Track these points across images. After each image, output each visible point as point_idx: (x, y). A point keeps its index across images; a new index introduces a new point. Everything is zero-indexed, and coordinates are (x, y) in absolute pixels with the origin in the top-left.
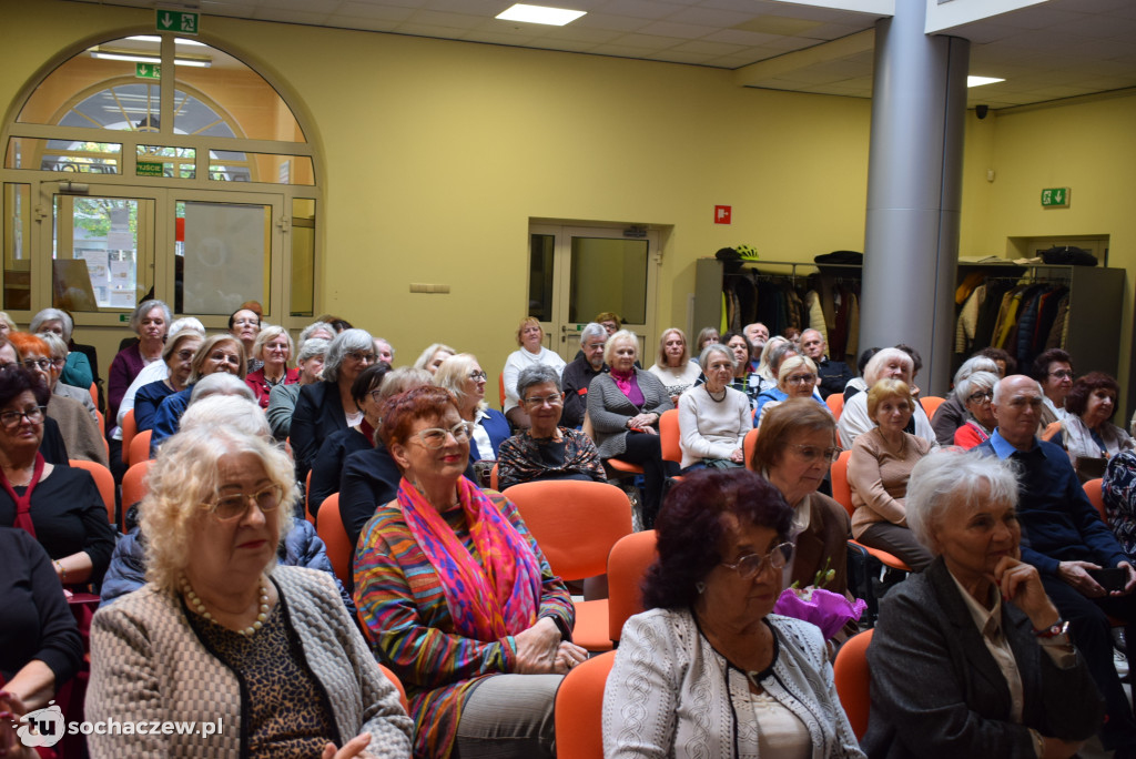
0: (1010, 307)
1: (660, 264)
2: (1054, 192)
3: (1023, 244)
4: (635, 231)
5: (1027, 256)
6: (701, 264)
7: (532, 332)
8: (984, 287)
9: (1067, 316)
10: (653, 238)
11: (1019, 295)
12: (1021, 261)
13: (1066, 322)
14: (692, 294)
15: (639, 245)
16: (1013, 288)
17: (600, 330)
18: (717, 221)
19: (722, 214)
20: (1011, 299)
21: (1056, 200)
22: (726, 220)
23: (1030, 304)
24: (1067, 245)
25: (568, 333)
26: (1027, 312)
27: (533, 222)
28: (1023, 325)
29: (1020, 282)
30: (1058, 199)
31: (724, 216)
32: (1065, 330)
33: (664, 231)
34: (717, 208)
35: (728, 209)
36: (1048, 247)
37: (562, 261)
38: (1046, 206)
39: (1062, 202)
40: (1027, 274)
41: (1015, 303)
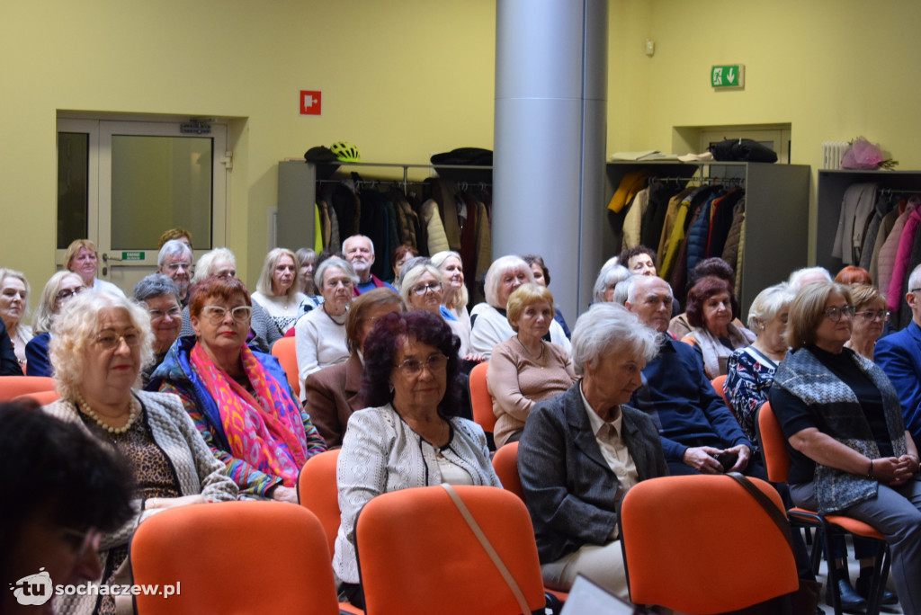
0: (677, 214)
1: (230, 169)
2: (726, 69)
3: (692, 135)
4: (196, 125)
5: (697, 151)
6: (284, 169)
7: (88, 260)
8: (647, 191)
9: (743, 225)
10: (216, 132)
11: (687, 200)
12: (688, 158)
13: (743, 232)
14: (274, 208)
15: (198, 146)
16: (680, 190)
17: (181, 248)
18: (303, 111)
19: (309, 101)
20: (679, 206)
21: (729, 79)
22: (316, 110)
23: (701, 212)
24: (740, 137)
25: (110, 263)
26: (698, 221)
27: (62, 115)
28: (693, 238)
29: (690, 184)
30: (731, 78)
31: (312, 104)
32: (742, 243)
33: (234, 125)
34: (303, 94)
35: (317, 95)
36: (719, 139)
37: (100, 167)
38: (717, 88)
39: (736, 82)
40: (697, 174)
41: (683, 211)
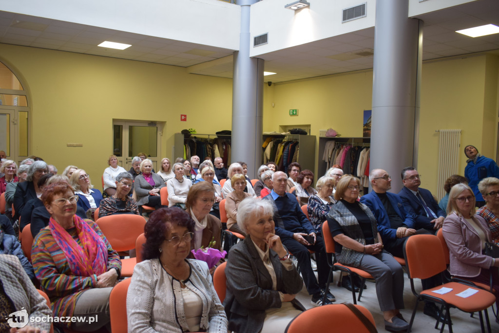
0: (280, 148)
1: (162, 135)
2: (293, 111)
3: (284, 128)
4: (152, 124)
5: (285, 132)
6: (176, 135)
7: (114, 160)
8: (272, 142)
9: (298, 151)
10: (159, 126)
11: (283, 145)
12: (283, 133)
13: (298, 153)
14: (174, 146)
15: (153, 129)
16: (281, 142)
17: (139, 159)
18: (182, 120)
19: (183, 117)
20: (281, 146)
21: (294, 113)
22: (185, 120)
23: (287, 148)
24: (298, 128)
25: (128, 160)
26: (286, 150)
27: (114, 120)
28: (285, 155)
29: (284, 140)
30: (295, 113)
31: (184, 118)
32: (298, 156)
33: (163, 123)
34: (182, 115)
35: (185, 116)
36: (292, 129)
37: (125, 135)
38: (291, 115)
39: (296, 114)
40: (286, 138)
41: (282, 147)
